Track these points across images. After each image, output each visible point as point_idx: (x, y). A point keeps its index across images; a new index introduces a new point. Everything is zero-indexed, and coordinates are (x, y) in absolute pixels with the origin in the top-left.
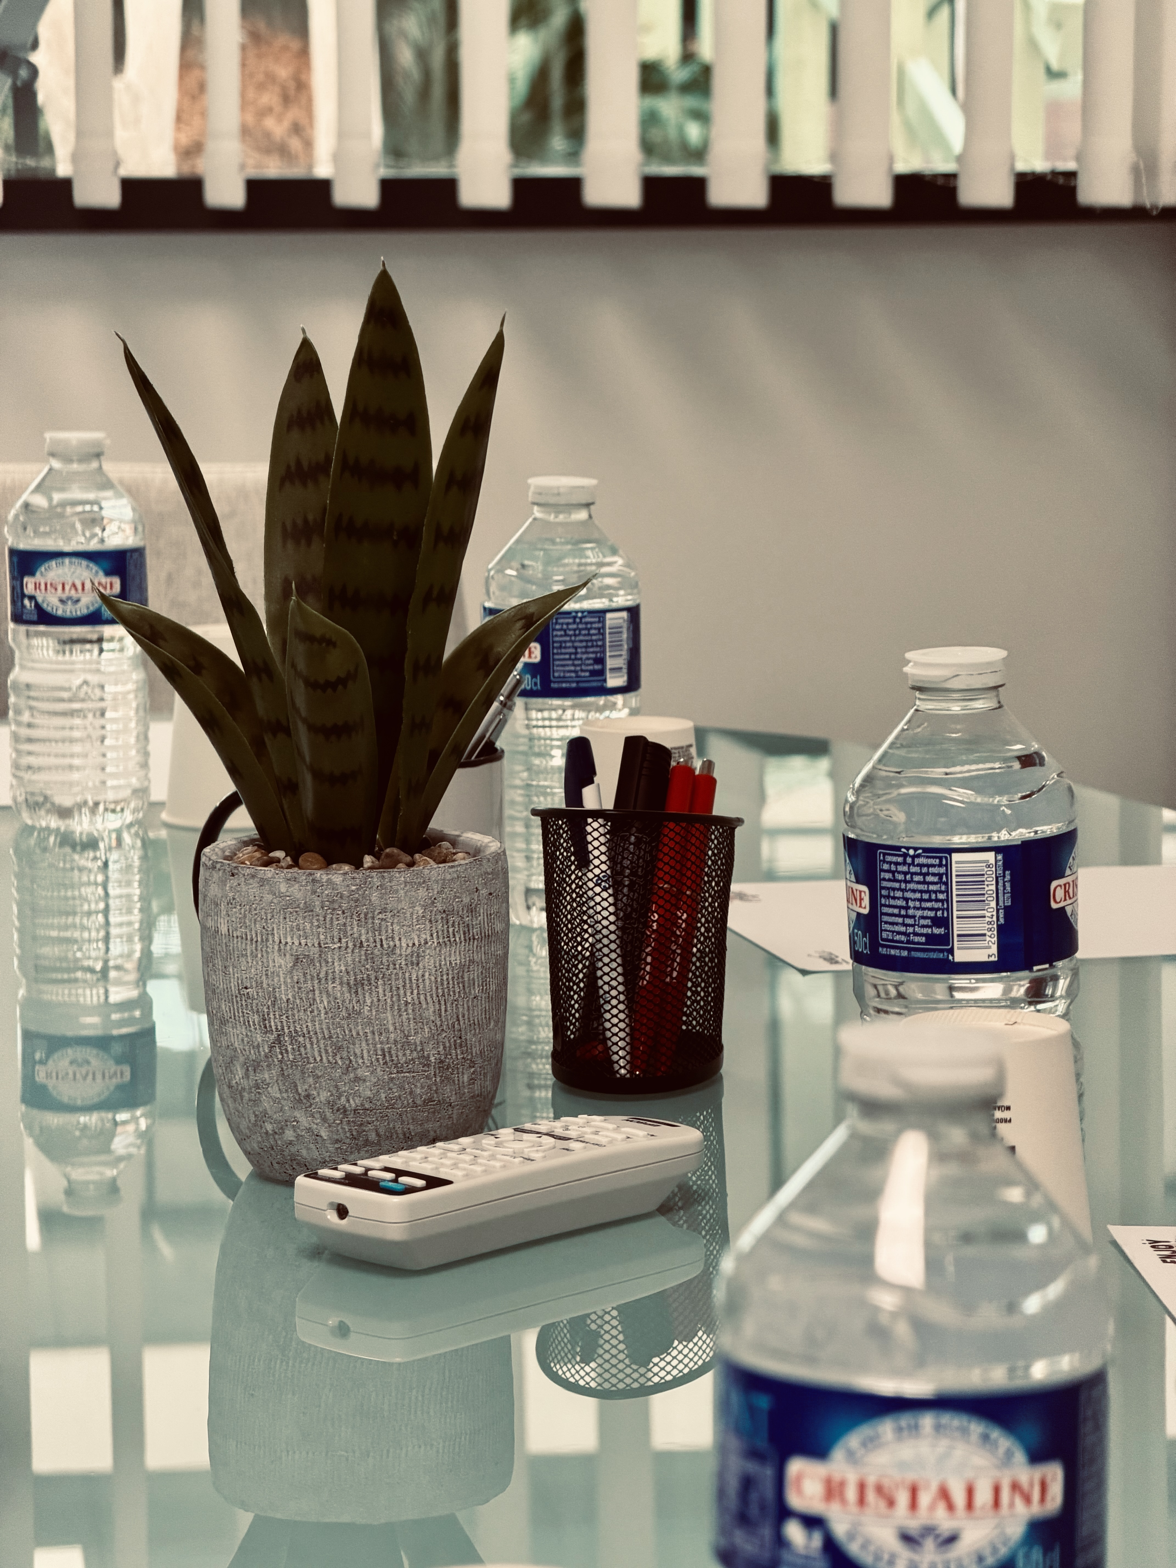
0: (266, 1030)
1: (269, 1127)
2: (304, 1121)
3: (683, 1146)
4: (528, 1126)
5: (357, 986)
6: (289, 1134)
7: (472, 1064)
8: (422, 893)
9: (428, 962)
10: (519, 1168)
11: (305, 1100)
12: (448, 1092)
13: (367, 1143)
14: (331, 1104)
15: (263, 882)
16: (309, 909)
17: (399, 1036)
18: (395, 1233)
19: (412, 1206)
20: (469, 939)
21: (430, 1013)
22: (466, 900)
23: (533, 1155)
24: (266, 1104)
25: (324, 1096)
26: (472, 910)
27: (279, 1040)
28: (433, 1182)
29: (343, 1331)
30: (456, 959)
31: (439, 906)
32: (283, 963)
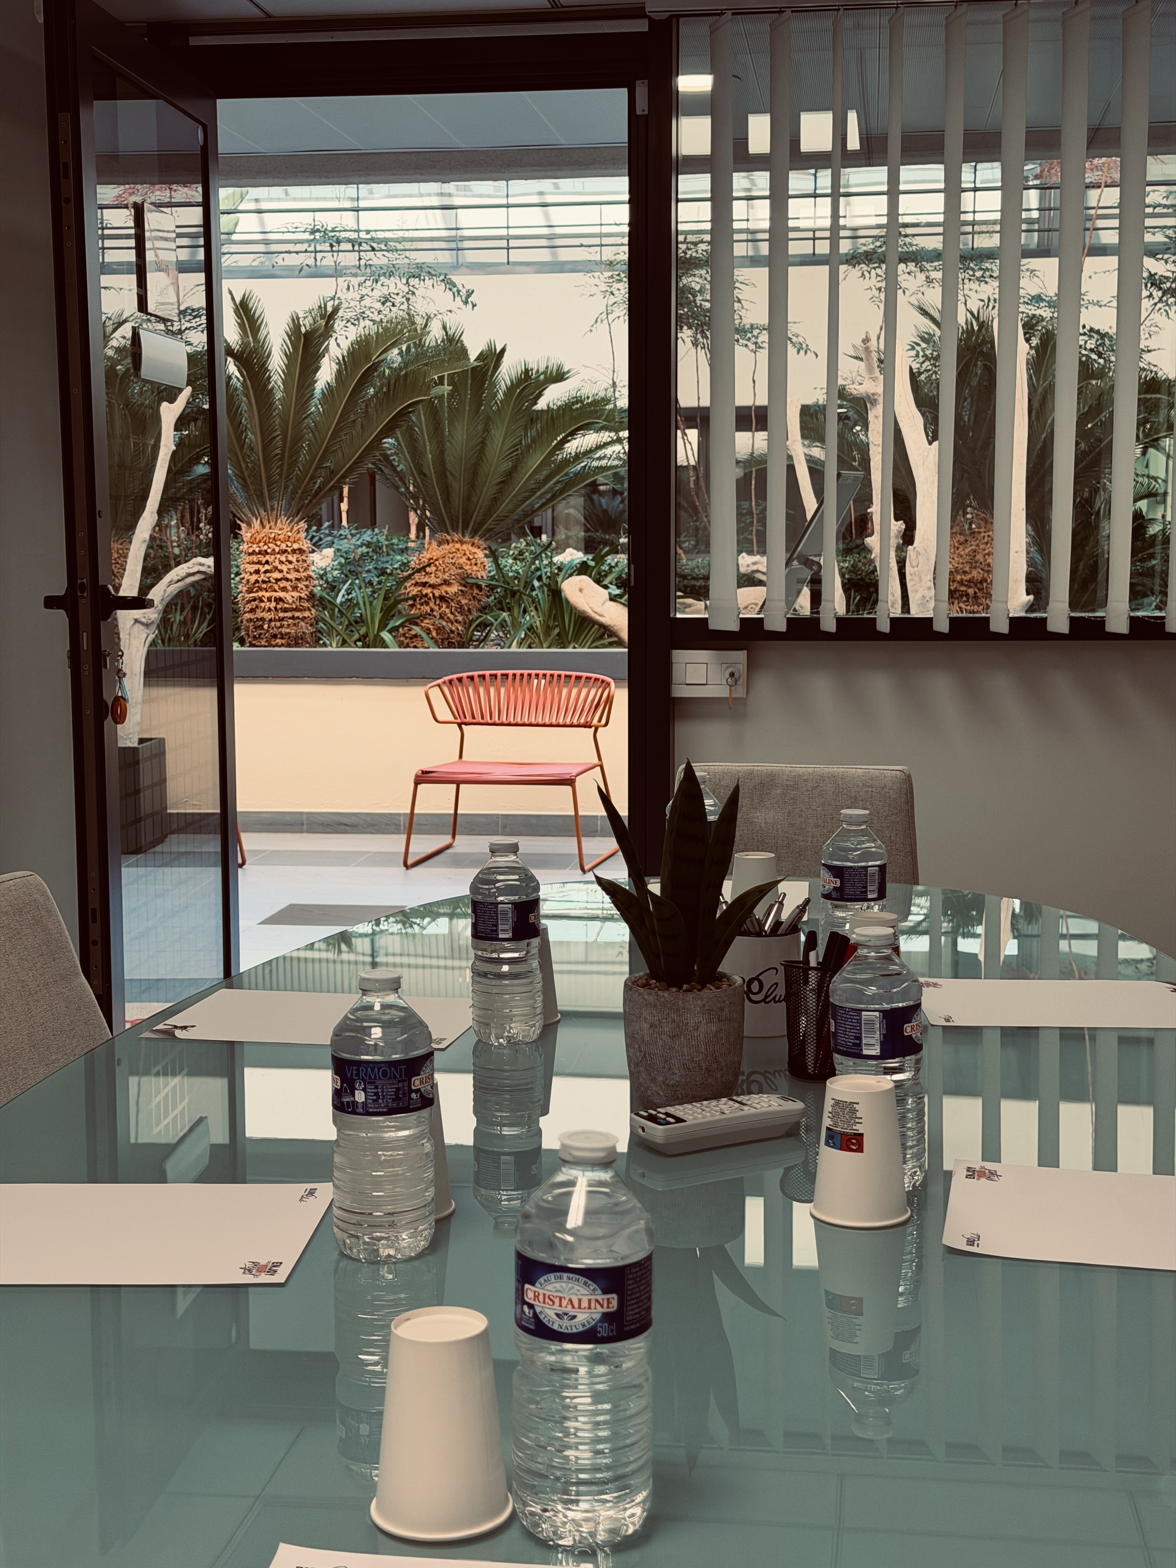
0: (641, 1052)
1: (642, 1089)
2: (655, 1088)
3: (794, 1111)
4: (735, 1098)
5: (673, 1037)
6: (649, 1092)
7: (722, 1070)
8: (699, 1002)
9: (702, 1029)
10: (718, 1116)
11: (653, 1080)
12: (711, 1080)
13: (678, 1098)
14: (663, 1082)
15: (640, 994)
16: (655, 1006)
17: (690, 1057)
18: (660, 1141)
19: (666, 1130)
20: (720, 1021)
21: (703, 1049)
22: (719, 1005)
23: (726, 1112)
24: (641, 1080)
25: (661, 1079)
26: (721, 1009)
27: (645, 1056)
28: (679, 1120)
29: (643, 1175)
30: (714, 1029)
31: (707, 1007)
32: (646, 1026)
